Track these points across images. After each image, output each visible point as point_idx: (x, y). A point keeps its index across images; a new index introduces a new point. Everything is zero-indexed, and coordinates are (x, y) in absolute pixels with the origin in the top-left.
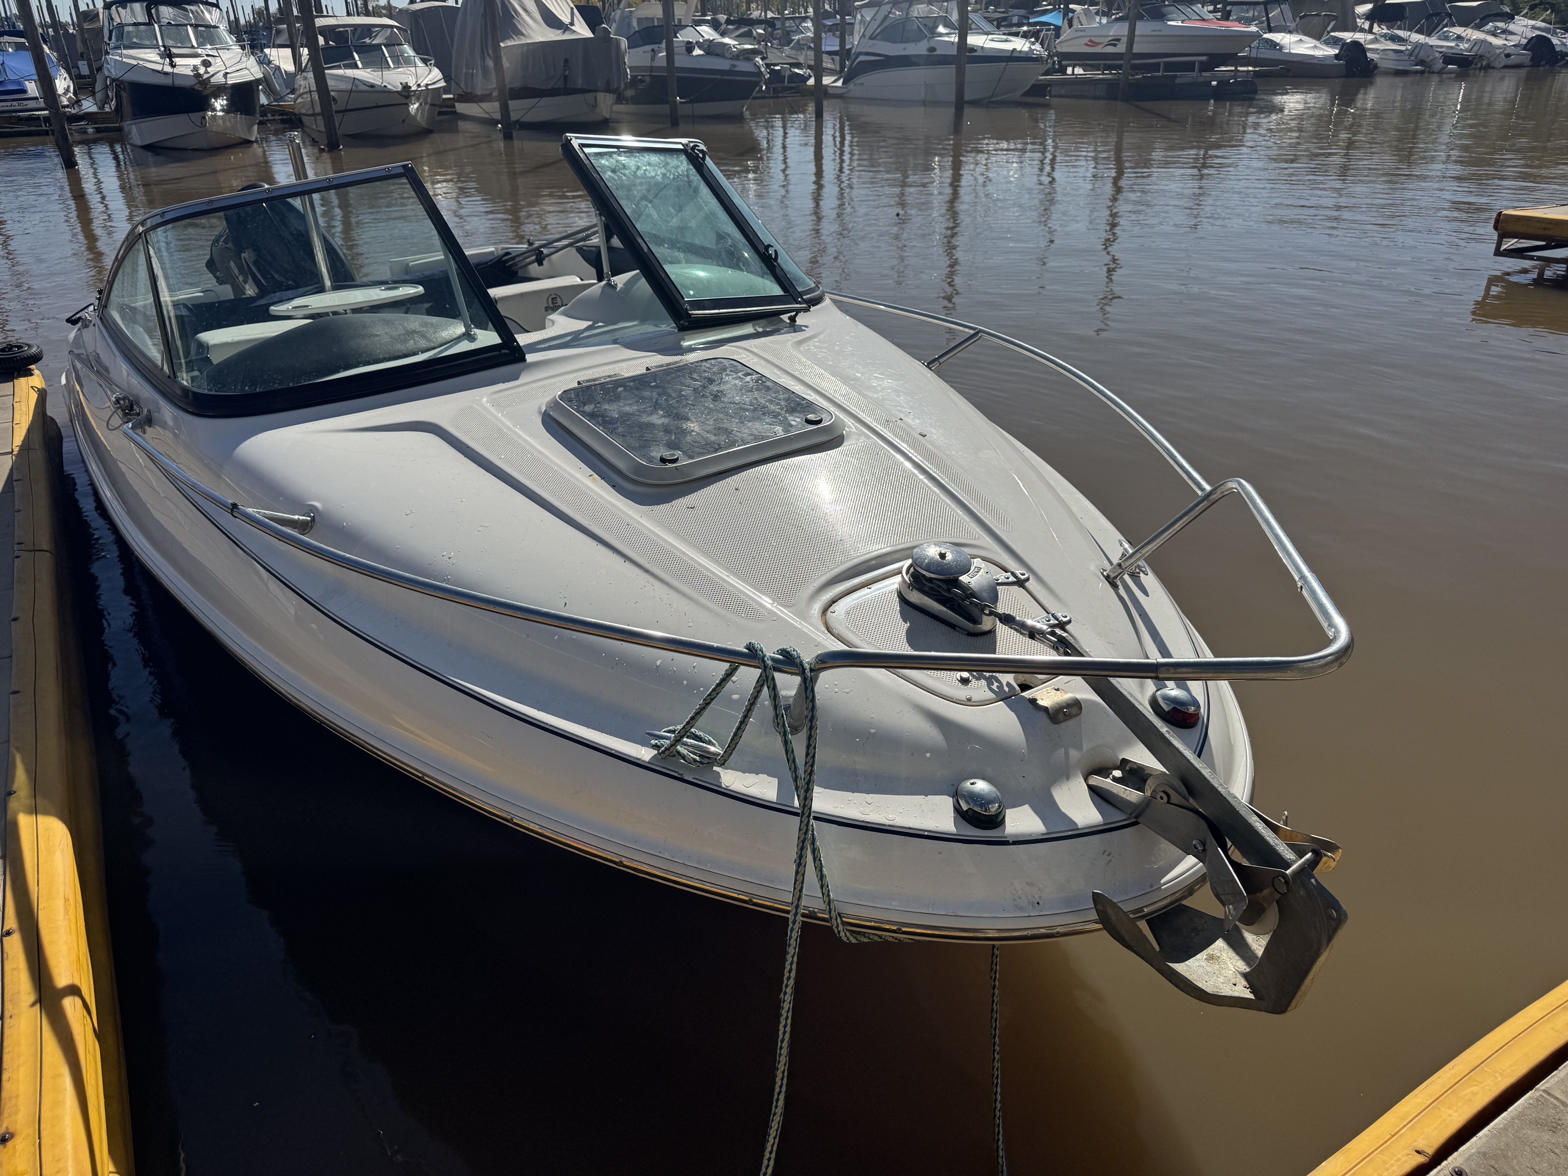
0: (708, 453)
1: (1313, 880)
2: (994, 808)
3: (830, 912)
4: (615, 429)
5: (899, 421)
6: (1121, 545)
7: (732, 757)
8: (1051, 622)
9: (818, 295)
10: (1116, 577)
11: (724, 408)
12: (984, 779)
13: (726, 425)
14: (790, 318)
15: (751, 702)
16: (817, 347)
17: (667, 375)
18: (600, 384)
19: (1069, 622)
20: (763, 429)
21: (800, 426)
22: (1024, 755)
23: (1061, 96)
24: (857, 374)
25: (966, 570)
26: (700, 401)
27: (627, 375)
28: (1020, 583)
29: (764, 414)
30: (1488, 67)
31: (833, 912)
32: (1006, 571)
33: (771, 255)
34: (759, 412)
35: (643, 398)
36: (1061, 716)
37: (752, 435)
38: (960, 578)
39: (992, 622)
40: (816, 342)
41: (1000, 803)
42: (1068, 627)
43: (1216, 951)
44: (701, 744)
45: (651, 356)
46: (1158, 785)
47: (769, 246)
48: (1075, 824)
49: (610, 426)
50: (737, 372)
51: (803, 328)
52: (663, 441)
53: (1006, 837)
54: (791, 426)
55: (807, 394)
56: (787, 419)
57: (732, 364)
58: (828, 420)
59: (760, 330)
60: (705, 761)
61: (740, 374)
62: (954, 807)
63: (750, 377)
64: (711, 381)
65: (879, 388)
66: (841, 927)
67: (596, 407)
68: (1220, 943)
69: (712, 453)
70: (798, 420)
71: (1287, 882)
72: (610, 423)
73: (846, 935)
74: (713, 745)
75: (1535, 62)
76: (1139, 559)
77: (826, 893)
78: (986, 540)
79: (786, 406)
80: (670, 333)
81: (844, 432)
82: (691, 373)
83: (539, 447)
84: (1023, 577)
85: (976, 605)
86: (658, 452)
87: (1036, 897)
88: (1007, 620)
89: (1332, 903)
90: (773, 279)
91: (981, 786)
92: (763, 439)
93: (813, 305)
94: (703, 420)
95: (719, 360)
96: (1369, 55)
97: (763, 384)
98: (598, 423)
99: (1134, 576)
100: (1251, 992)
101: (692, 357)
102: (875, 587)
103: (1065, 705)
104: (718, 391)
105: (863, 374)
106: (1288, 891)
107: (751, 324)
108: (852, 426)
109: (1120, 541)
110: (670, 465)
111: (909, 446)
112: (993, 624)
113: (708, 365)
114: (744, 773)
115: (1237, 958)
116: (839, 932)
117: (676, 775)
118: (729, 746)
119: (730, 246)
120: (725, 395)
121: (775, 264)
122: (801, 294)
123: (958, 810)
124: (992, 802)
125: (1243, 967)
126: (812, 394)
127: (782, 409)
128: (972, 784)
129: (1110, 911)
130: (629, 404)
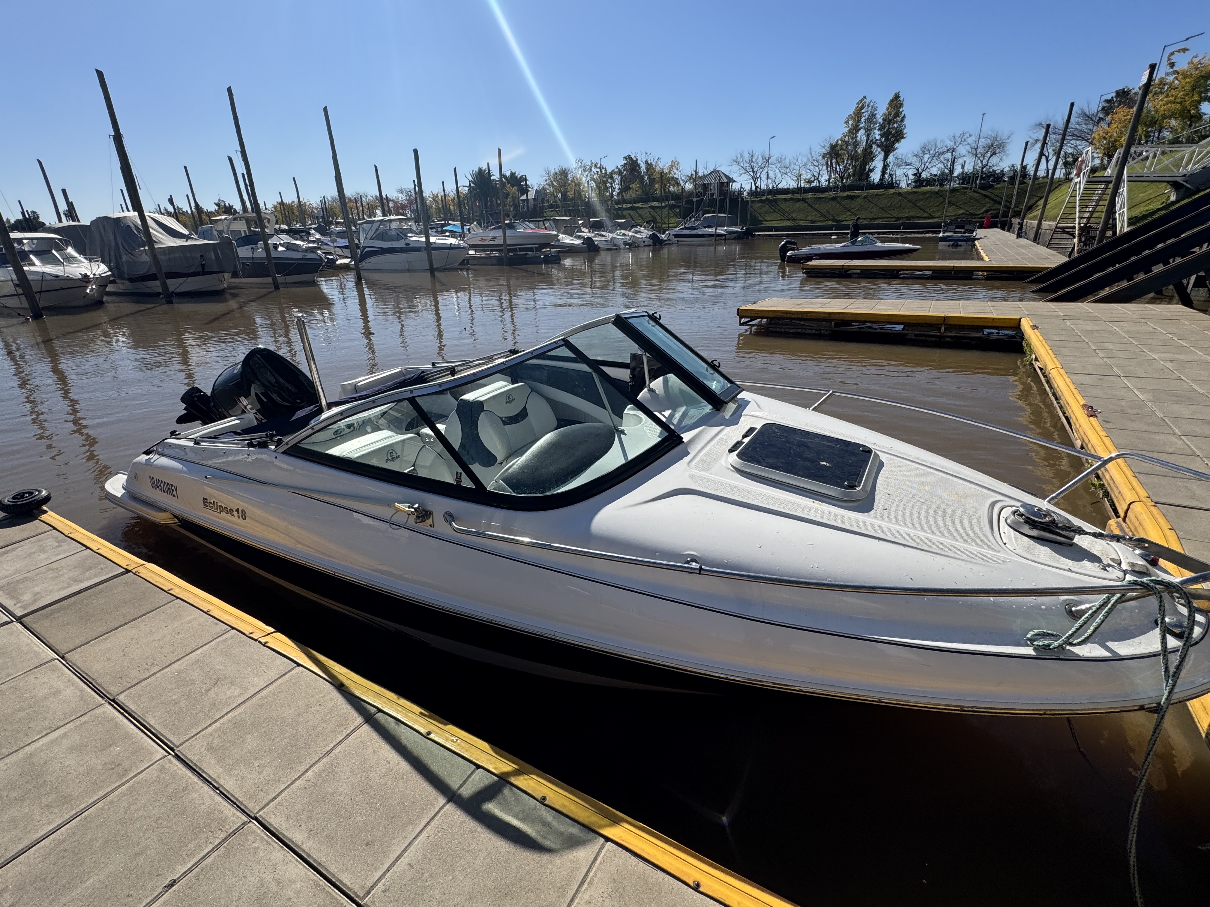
4: (797, 473)
13: (836, 460)
18: (744, 448)
23: (475, 265)
26: (803, 449)
29: (840, 451)
30: (638, 247)
34: (836, 450)
35: (776, 453)
37: (855, 463)
52: (829, 475)
56: (853, 451)
57: (777, 426)
63: (797, 432)
64: (786, 437)
69: (862, 477)
70: (858, 451)
72: (789, 470)
75: (654, 244)
78: (999, 496)
79: (840, 444)
82: (770, 434)
95: (769, 425)
96: (596, 243)
97: (809, 434)
98: (785, 472)
104: (799, 442)
110: (858, 489)
113: (769, 428)
120: (805, 443)
127: (842, 446)
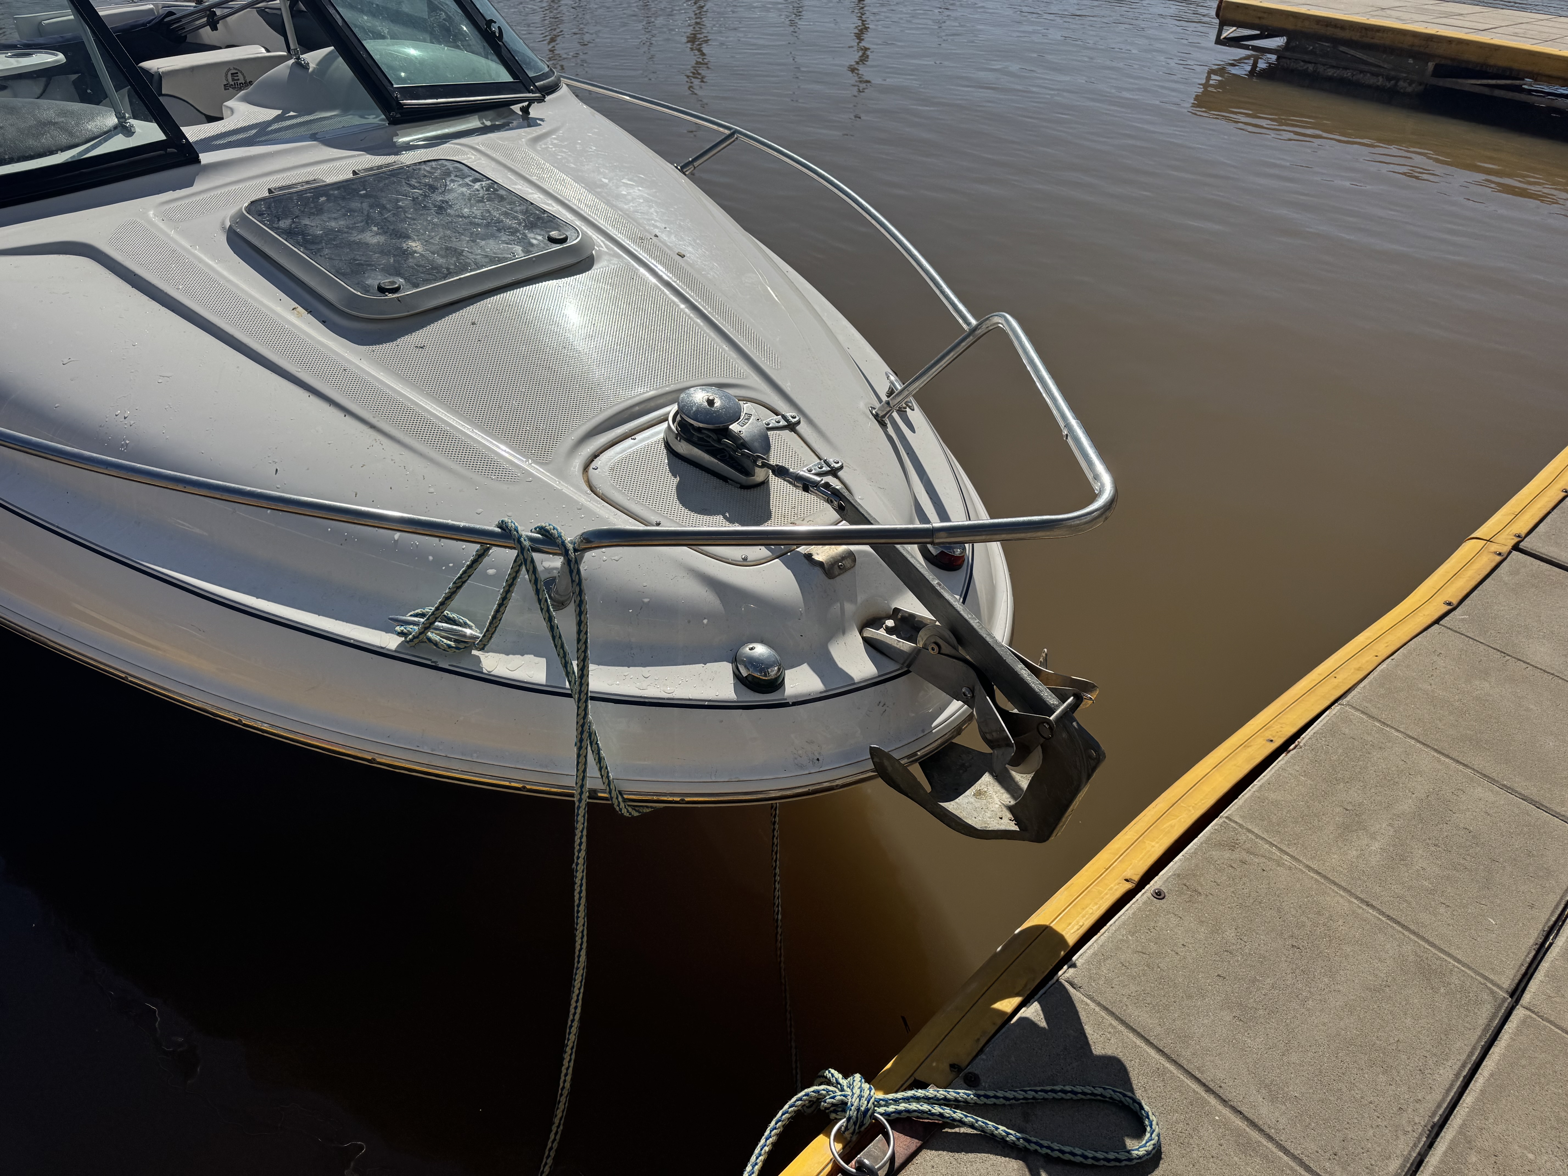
0: (436, 280)
1: (1074, 724)
2: (773, 672)
3: (610, 793)
4: (319, 250)
5: (654, 239)
6: (888, 378)
7: (492, 640)
8: (824, 469)
9: (552, 81)
10: (884, 416)
11: (451, 222)
12: (762, 642)
13: (455, 244)
14: (522, 109)
15: (509, 582)
16: (555, 145)
17: (379, 181)
18: (297, 192)
19: (841, 467)
20: (499, 249)
21: (542, 245)
22: (801, 614)
24: (604, 180)
25: (736, 418)
26: (422, 215)
27: (329, 180)
28: (791, 427)
29: (499, 230)
31: (613, 792)
32: (777, 414)
33: (494, 33)
34: (494, 228)
35: (351, 210)
36: (836, 571)
37: (487, 256)
38: (730, 427)
39: (765, 473)
40: (555, 139)
41: (780, 665)
42: (840, 474)
43: (983, 787)
44: (455, 627)
45: (359, 155)
46: (930, 636)
47: (492, 21)
48: (852, 678)
49: (314, 247)
50: (463, 177)
51: (539, 122)
52: (379, 265)
53: (786, 699)
54: (532, 245)
55: (548, 205)
56: (526, 236)
57: (456, 168)
58: (574, 238)
59: (488, 123)
60: (461, 646)
61: (467, 180)
62: (734, 672)
63: (479, 184)
64: (433, 188)
65: (629, 197)
66: (622, 805)
67: (294, 222)
68: (987, 778)
69: (440, 280)
70: (540, 238)
71: (1051, 728)
72: (313, 243)
73: (628, 811)
74: (470, 627)
76: (907, 396)
77: (606, 775)
78: (755, 380)
79: (524, 220)
80: (378, 127)
81: (594, 252)
82: (408, 179)
83: (225, 273)
84: (794, 420)
85: (748, 456)
86: (375, 280)
87: (816, 754)
88: (781, 472)
89: (1090, 744)
90: (498, 60)
91: (760, 650)
92: (500, 261)
93: (549, 94)
94: (427, 238)
95: (440, 162)
97: (495, 192)
98: (298, 243)
99: (902, 412)
100: (1016, 824)
101: (407, 158)
102: (639, 437)
103: (839, 558)
104: (443, 201)
105: (610, 180)
106: (1052, 736)
107: (477, 116)
108: (602, 244)
109: (886, 374)
110: (390, 296)
111: (667, 269)
112: (766, 474)
113: (428, 169)
114: (508, 654)
115: (1003, 791)
116: (621, 810)
117: (429, 663)
118: (487, 630)
119: (444, 19)
120: (451, 206)
121: (500, 43)
122: (533, 81)
123: (737, 676)
124: (772, 666)
125: (1007, 799)
126: (554, 204)
127: (520, 224)
128: (751, 649)
129: (886, 763)
130: (335, 219)
